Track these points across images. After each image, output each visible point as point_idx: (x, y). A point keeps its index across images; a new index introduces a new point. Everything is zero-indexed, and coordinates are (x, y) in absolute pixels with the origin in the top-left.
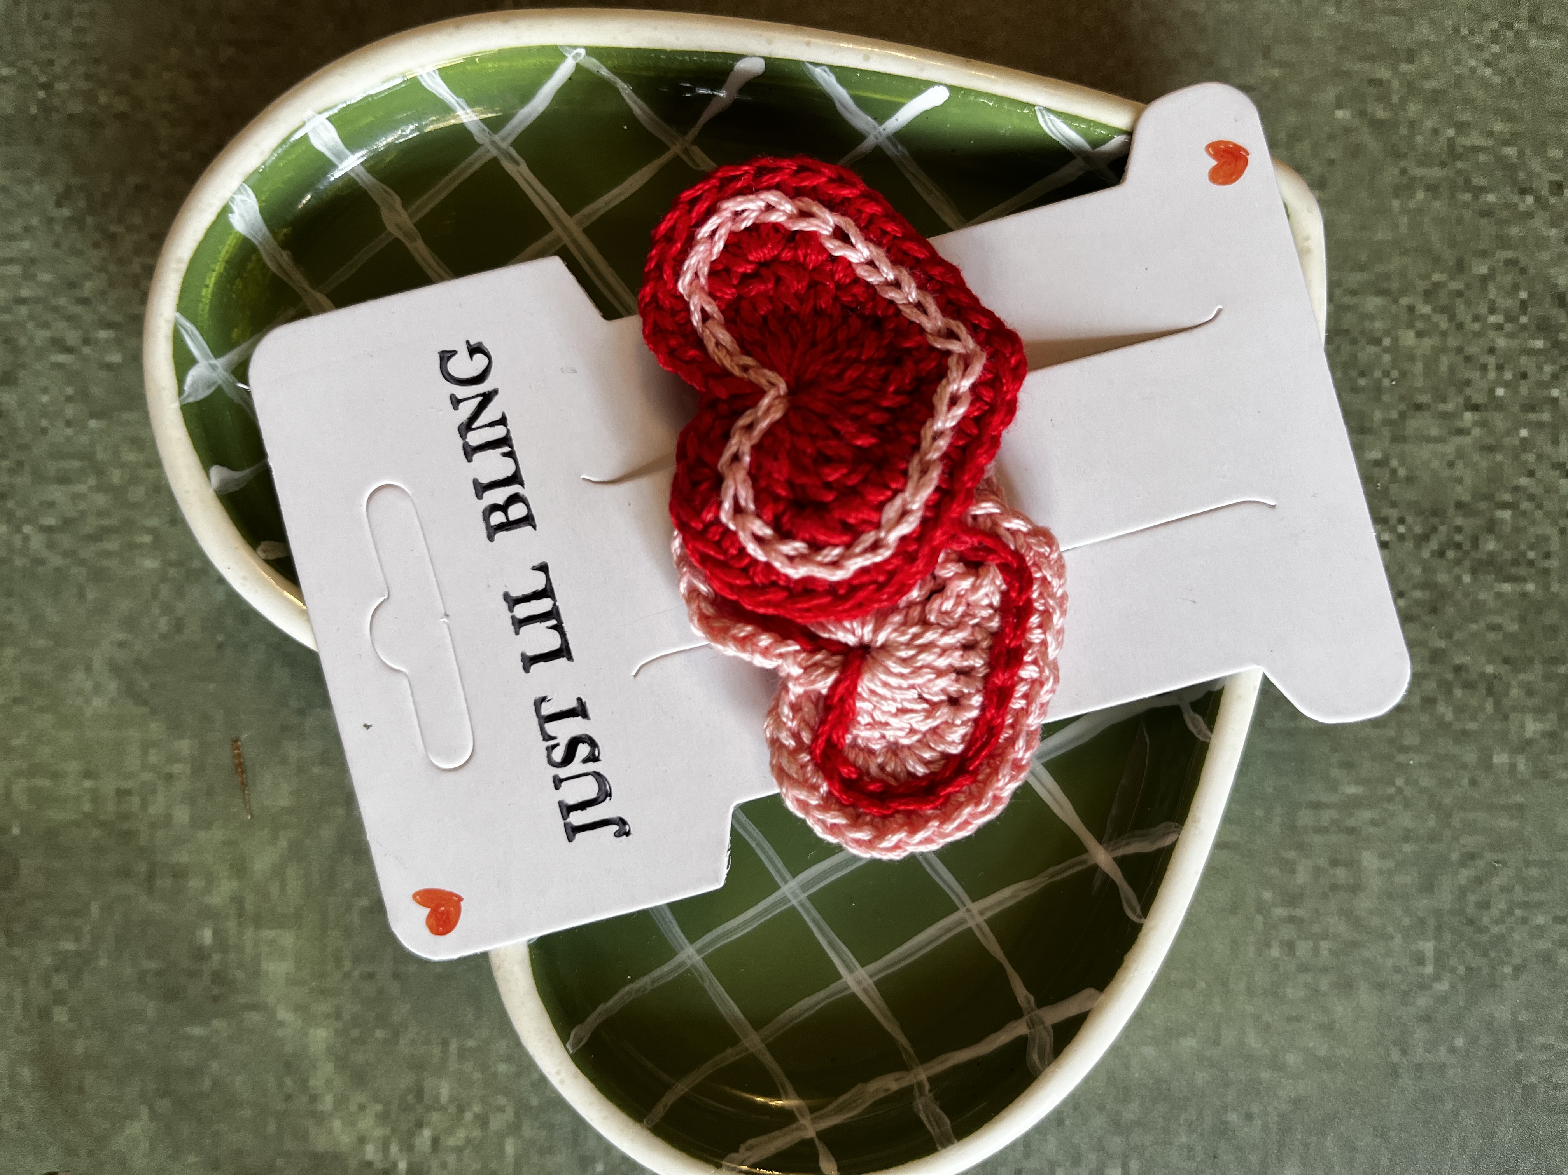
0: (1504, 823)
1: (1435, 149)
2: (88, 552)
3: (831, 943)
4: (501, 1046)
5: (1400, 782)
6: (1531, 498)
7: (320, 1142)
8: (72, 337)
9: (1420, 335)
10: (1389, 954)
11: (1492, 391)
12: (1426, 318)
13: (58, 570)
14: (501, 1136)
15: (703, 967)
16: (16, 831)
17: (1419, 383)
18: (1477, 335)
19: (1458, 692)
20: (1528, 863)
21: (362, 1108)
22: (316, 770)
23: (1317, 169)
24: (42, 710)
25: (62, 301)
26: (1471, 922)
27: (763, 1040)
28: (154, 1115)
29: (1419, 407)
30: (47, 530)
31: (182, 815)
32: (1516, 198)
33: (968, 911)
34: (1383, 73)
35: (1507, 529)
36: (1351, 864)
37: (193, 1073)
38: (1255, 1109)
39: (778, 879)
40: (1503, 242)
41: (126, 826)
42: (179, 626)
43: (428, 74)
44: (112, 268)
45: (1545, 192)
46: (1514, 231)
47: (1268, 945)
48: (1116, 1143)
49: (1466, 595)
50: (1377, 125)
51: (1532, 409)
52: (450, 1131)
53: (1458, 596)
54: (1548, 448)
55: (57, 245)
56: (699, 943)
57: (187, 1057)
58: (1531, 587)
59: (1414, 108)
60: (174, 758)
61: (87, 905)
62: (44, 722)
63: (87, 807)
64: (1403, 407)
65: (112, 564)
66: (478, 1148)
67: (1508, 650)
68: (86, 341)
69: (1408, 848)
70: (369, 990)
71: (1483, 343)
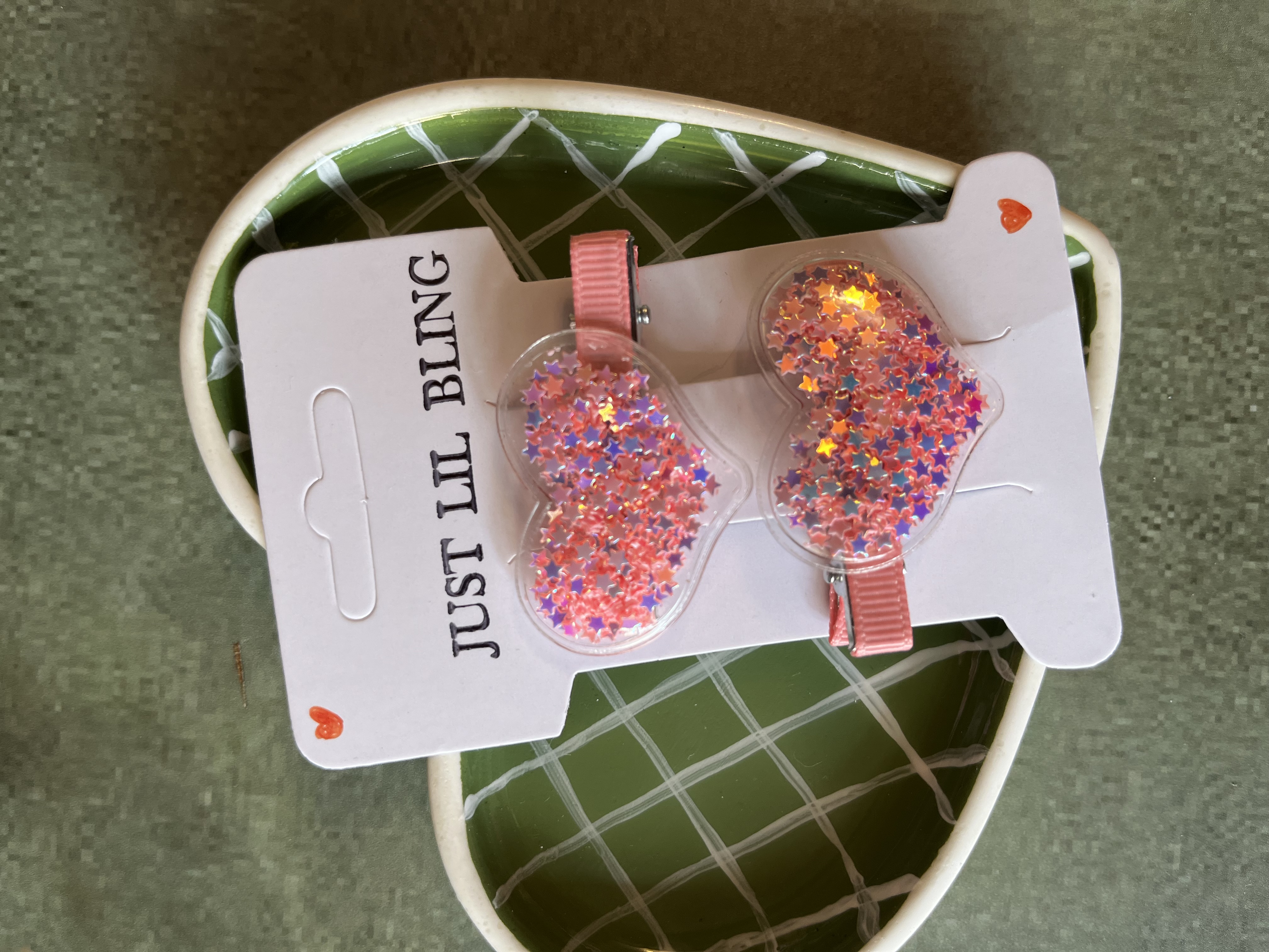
0: (1242, 752)
1: (1210, 212)
2: (126, 489)
3: (702, 827)
4: (436, 896)
5: (1161, 717)
8: (120, 318)
9: (1192, 360)
10: (1146, 853)
11: (1247, 408)
12: (1198, 347)
13: (101, 503)
15: (600, 841)
16: (58, 708)
17: (1190, 399)
18: (1237, 362)
19: (1210, 647)
20: (1258, 785)
21: (324, 940)
23: (1115, 224)
24: (84, 613)
25: (113, 289)
26: (1211, 829)
27: (646, 902)
28: (158, 938)
29: (1189, 418)
30: (95, 470)
31: (191, 701)
33: (813, 805)
34: (1171, 149)
35: (1254, 518)
36: (1120, 780)
37: (190, 907)
39: (663, 775)
40: (1261, 289)
41: (147, 708)
42: (195, 551)
43: (414, 126)
44: (155, 265)
47: (1051, 843)
49: (1220, 570)
50: (1165, 191)
53: (1214, 570)
55: (110, 244)
56: (598, 823)
57: (186, 894)
59: (1194, 179)
60: (188, 656)
61: (113, 770)
62: (85, 622)
63: (117, 692)
64: (1176, 417)
65: (146, 499)
67: (1251, 615)
68: (131, 322)
69: (1164, 769)
70: (334, 847)
71: (1243, 369)
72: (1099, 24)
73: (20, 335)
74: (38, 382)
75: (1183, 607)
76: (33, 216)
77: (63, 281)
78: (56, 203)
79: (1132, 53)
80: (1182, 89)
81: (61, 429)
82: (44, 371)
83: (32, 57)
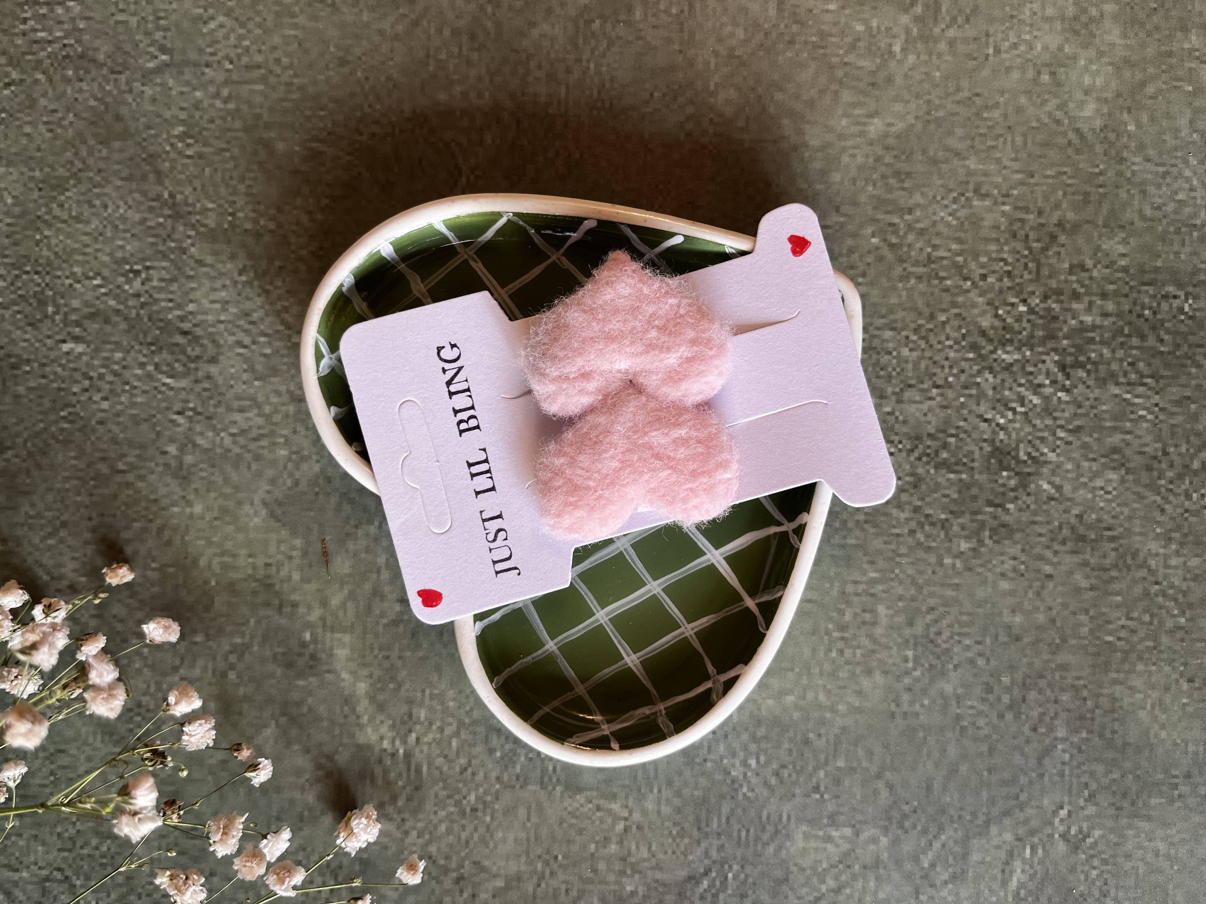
0: (949, 593)
1: (921, 258)
2: (252, 446)
3: (619, 642)
5: (897, 571)
6: (965, 432)
7: (361, 739)
8: (247, 340)
9: (911, 350)
10: (891, 656)
11: (946, 379)
12: (914, 342)
13: (237, 455)
14: (451, 738)
15: (557, 652)
16: (213, 583)
17: (910, 374)
18: (940, 351)
19: (927, 528)
20: (961, 613)
21: (382, 722)
22: (363, 556)
23: (862, 267)
24: (228, 523)
25: (242, 322)
26: (932, 641)
27: (585, 689)
28: (277, 725)
29: (910, 386)
30: (233, 435)
31: (296, 576)
32: (961, 283)
33: (686, 628)
34: (896, 220)
35: (953, 447)
36: (873, 611)
37: (298, 704)
38: (823, 731)
39: (594, 610)
40: (954, 305)
41: (269, 581)
42: (297, 483)
43: (438, 222)
44: (267, 307)
45: (977, 279)
46: (960, 299)
47: (831, 651)
48: (753, 747)
49: (932, 479)
50: (892, 246)
51: (966, 388)
52: (425, 734)
53: (928, 480)
54: (974, 407)
55: (239, 294)
56: (556, 640)
57: (296, 696)
58: (964, 476)
59: (911, 238)
60: (293, 548)
61: (248, 620)
62: (230, 529)
63: (250, 571)
64: (902, 386)
65: (265, 452)
66: (438, 742)
67: (952, 507)
68: (254, 343)
69: (900, 604)
70: (387, 664)
71: (943, 355)
72: (849, 143)
73: (184, 352)
74: (196, 381)
75: (909, 503)
76: (190, 277)
77: (210, 318)
78: (204, 269)
79: (871, 160)
80: (903, 181)
81: (212, 409)
82: (200, 374)
83: (183, 177)
